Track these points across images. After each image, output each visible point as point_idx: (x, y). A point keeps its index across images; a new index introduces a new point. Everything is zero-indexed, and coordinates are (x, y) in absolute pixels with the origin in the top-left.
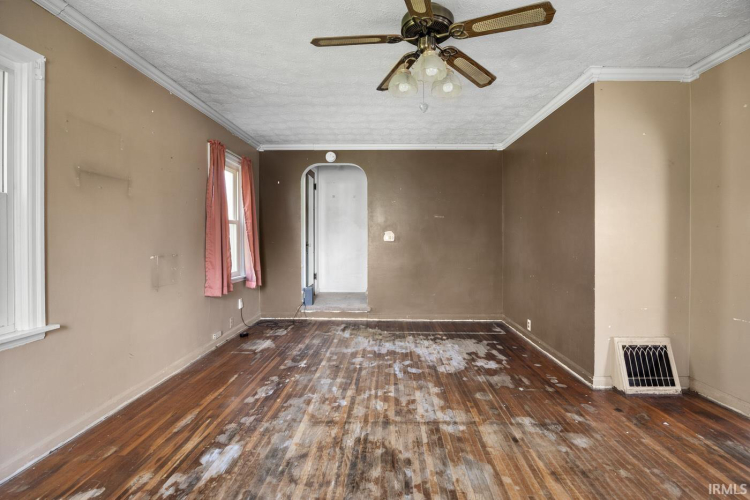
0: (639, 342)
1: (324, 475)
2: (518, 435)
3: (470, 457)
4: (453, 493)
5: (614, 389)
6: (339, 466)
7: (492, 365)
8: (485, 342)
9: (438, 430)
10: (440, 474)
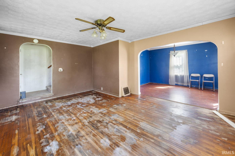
0: (125, 87)
1: (89, 131)
2: (116, 108)
3: (112, 114)
4: (115, 120)
5: (122, 96)
6: (90, 128)
7: (100, 99)
8: (94, 95)
9: (103, 113)
10: (110, 119)
